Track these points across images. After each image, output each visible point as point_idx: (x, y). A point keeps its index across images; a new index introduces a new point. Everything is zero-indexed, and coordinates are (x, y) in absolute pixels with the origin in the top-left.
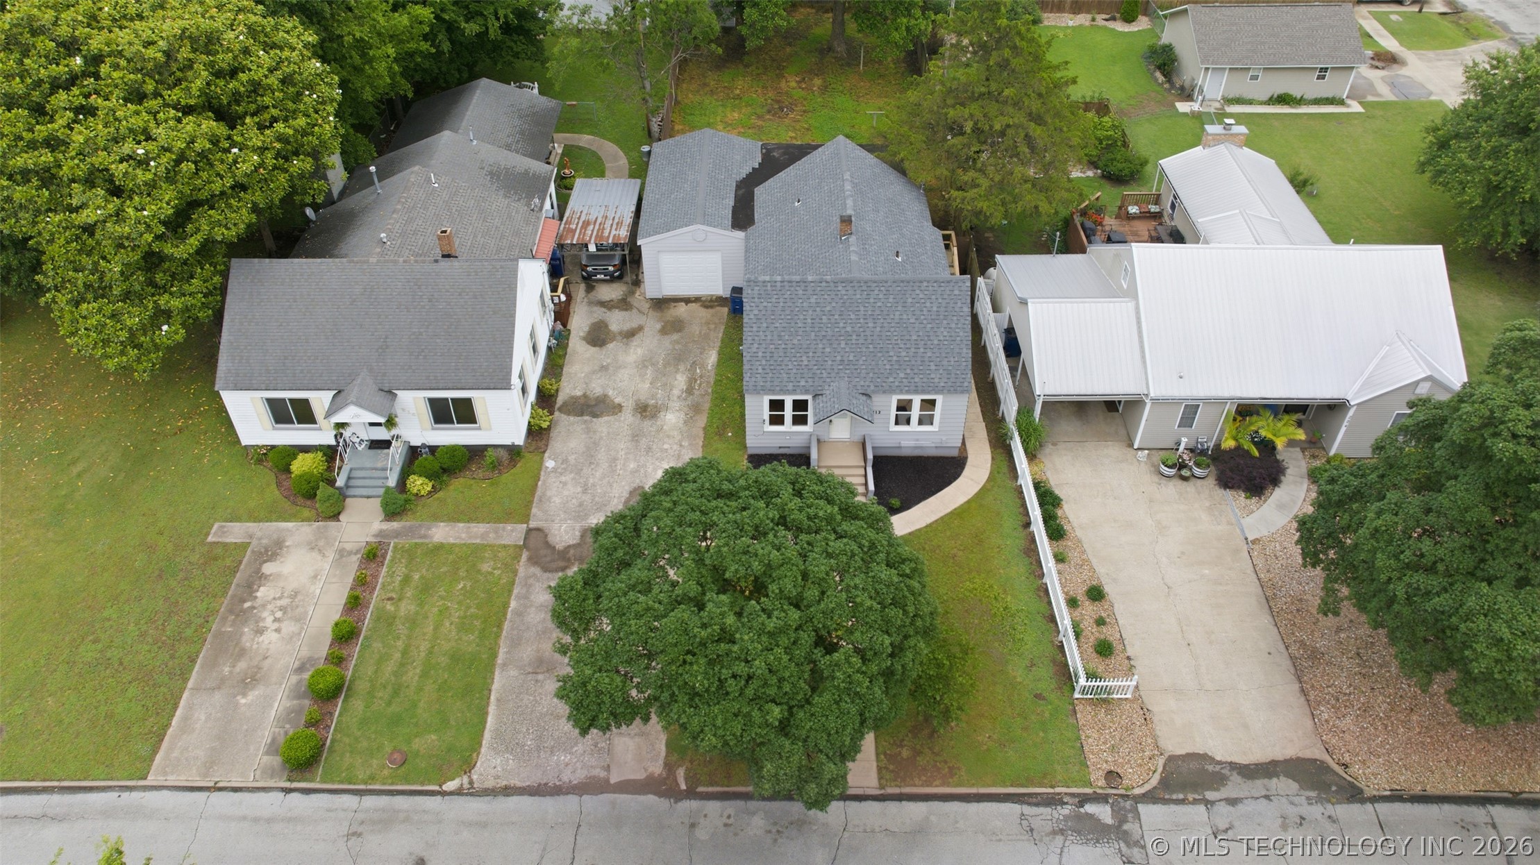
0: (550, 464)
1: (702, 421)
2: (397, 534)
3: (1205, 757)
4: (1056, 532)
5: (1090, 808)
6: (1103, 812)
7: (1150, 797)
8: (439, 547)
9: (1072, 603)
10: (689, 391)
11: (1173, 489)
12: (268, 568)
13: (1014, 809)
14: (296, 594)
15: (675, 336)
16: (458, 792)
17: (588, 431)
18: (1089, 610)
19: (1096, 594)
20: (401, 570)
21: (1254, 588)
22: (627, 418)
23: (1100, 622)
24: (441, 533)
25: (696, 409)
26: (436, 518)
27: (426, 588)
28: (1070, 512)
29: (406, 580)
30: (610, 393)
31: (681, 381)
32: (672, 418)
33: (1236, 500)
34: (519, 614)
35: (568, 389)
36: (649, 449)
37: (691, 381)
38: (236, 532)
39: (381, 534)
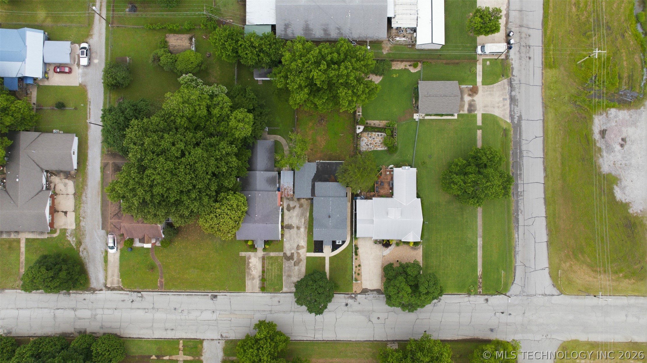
0: (285, 240)
1: (307, 230)
2: (266, 254)
3: (367, 289)
4: (356, 254)
5: (352, 295)
6: (353, 296)
7: (359, 294)
8: (272, 257)
9: (356, 267)
10: (305, 223)
11: (375, 246)
12: (250, 261)
13: (344, 295)
14: (255, 265)
15: (302, 208)
16: (281, 293)
17: (290, 233)
18: (358, 268)
19: (359, 266)
20: (268, 261)
21: (381, 264)
22: (295, 229)
23: (359, 270)
24: (272, 254)
25: (306, 227)
26: (270, 251)
27: (272, 264)
28: (360, 251)
29: (269, 263)
30: (292, 224)
31: (303, 220)
32: (302, 230)
33: (384, 248)
34: (285, 268)
35: (286, 223)
36: (299, 237)
37: (305, 220)
38: (243, 254)
39: (263, 254)
